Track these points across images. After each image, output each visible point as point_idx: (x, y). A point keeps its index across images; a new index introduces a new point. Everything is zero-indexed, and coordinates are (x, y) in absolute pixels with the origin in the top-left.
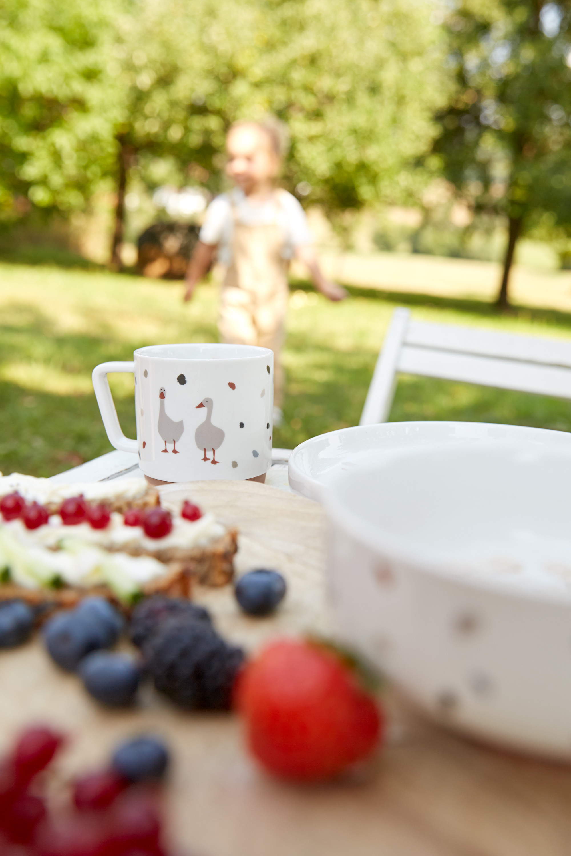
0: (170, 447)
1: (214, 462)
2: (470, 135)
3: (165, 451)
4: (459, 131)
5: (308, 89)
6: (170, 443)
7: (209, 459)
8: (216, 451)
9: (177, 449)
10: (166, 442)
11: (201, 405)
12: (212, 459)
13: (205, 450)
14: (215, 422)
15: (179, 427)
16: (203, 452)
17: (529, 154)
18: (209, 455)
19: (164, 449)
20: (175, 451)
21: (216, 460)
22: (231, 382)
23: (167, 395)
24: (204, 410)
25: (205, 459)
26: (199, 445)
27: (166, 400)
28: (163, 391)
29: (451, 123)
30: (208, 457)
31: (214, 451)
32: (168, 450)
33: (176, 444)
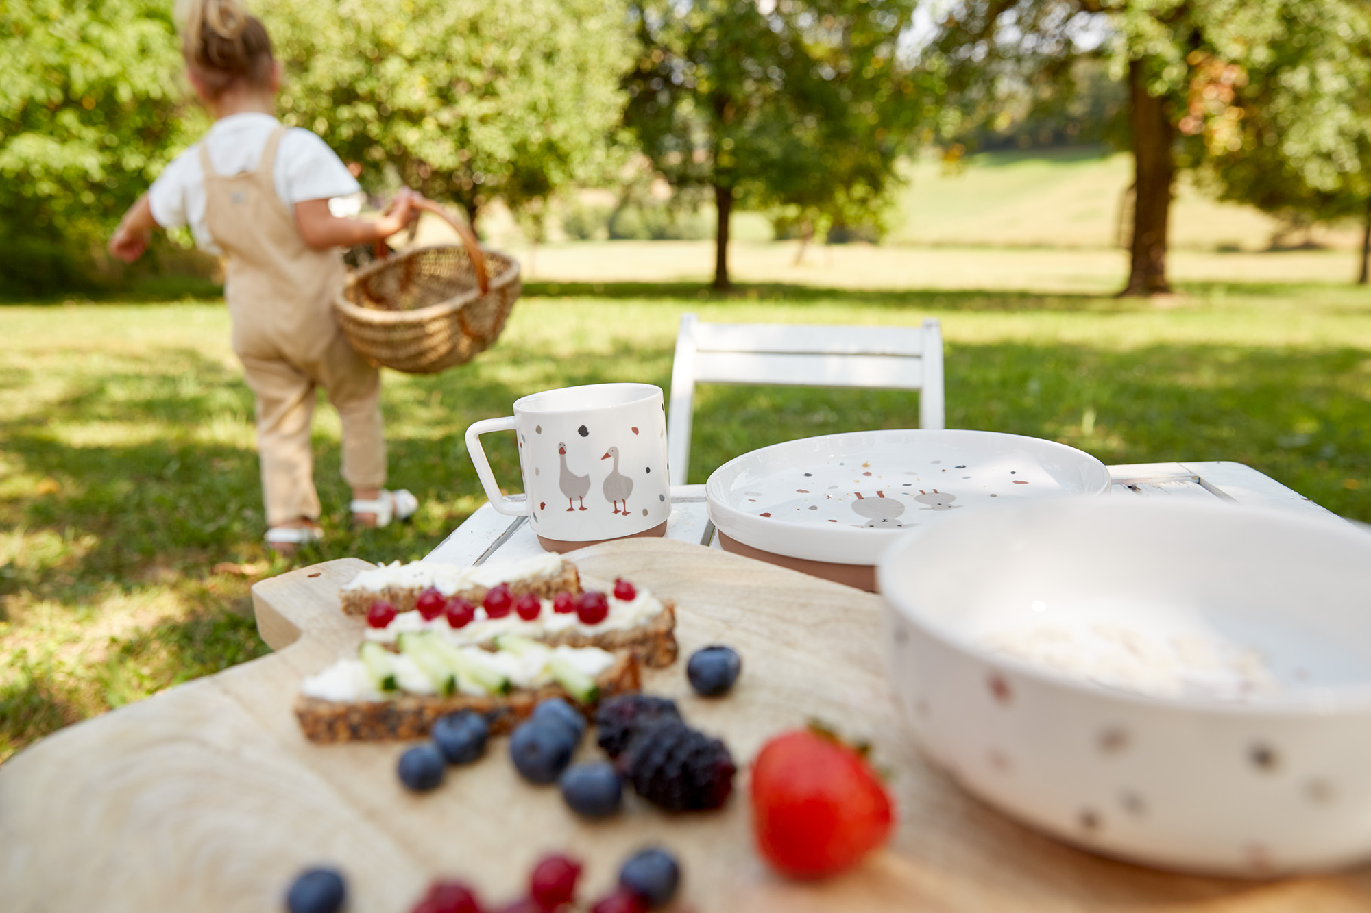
0: (576, 504)
1: (625, 513)
2: (663, 98)
3: (571, 509)
4: (650, 96)
5: (475, 64)
6: (575, 500)
7: (620, 511)
8: (626, 501)
9: (584, 506)
10: (570, 500)
11: (607, 456)
12: (623, 511)
13: (615, 502)
14: (622, 471)
15: (585, 482)
16: (613, 504)
17: (730, 114)
18: (620, 506)
19: (570, 507)
20: (582, 508)
21: (627, 511)
22: (634, 426)
23: (568, 450)
24: (610, 460)
25: (616, 511)
26: (608, 499)
27: (567, 455)
28: (562, 446)
29: (637, 88)
30: (618, 509)
31: (624, 501)
32: (573, 507)
33: (583, 500)
